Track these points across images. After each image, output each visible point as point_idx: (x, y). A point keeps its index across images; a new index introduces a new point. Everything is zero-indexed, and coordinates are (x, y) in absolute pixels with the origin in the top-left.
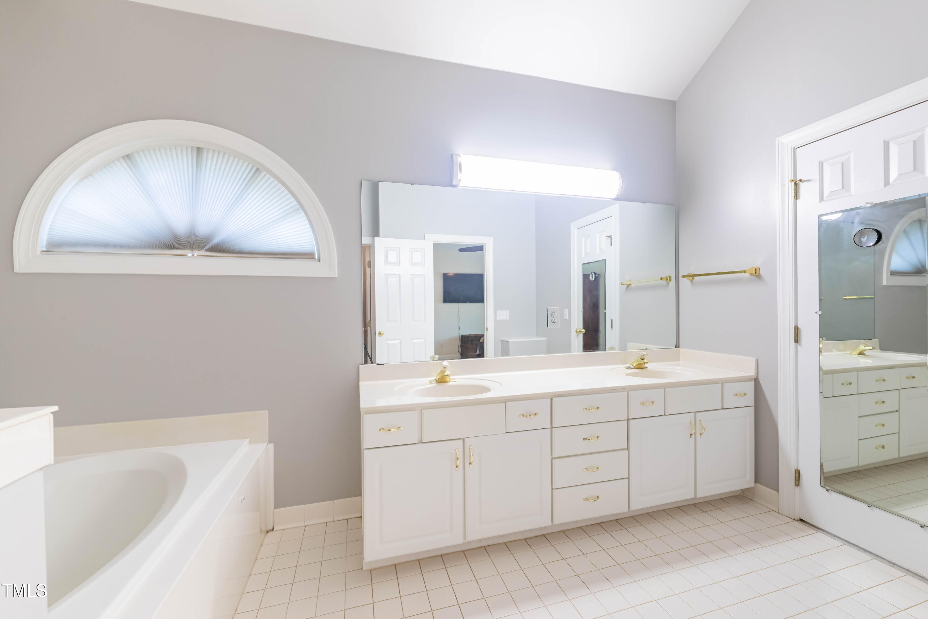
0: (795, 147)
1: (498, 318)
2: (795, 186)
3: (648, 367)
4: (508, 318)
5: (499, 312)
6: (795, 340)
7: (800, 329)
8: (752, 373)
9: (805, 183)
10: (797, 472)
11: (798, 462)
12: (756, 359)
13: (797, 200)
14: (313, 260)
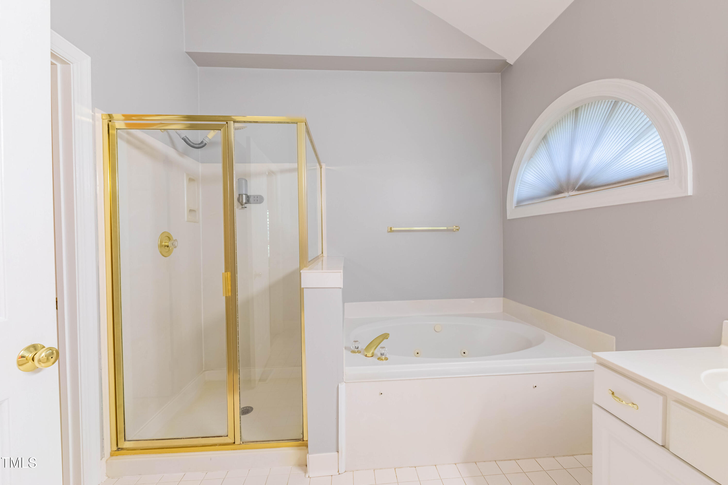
14: (667, 178)
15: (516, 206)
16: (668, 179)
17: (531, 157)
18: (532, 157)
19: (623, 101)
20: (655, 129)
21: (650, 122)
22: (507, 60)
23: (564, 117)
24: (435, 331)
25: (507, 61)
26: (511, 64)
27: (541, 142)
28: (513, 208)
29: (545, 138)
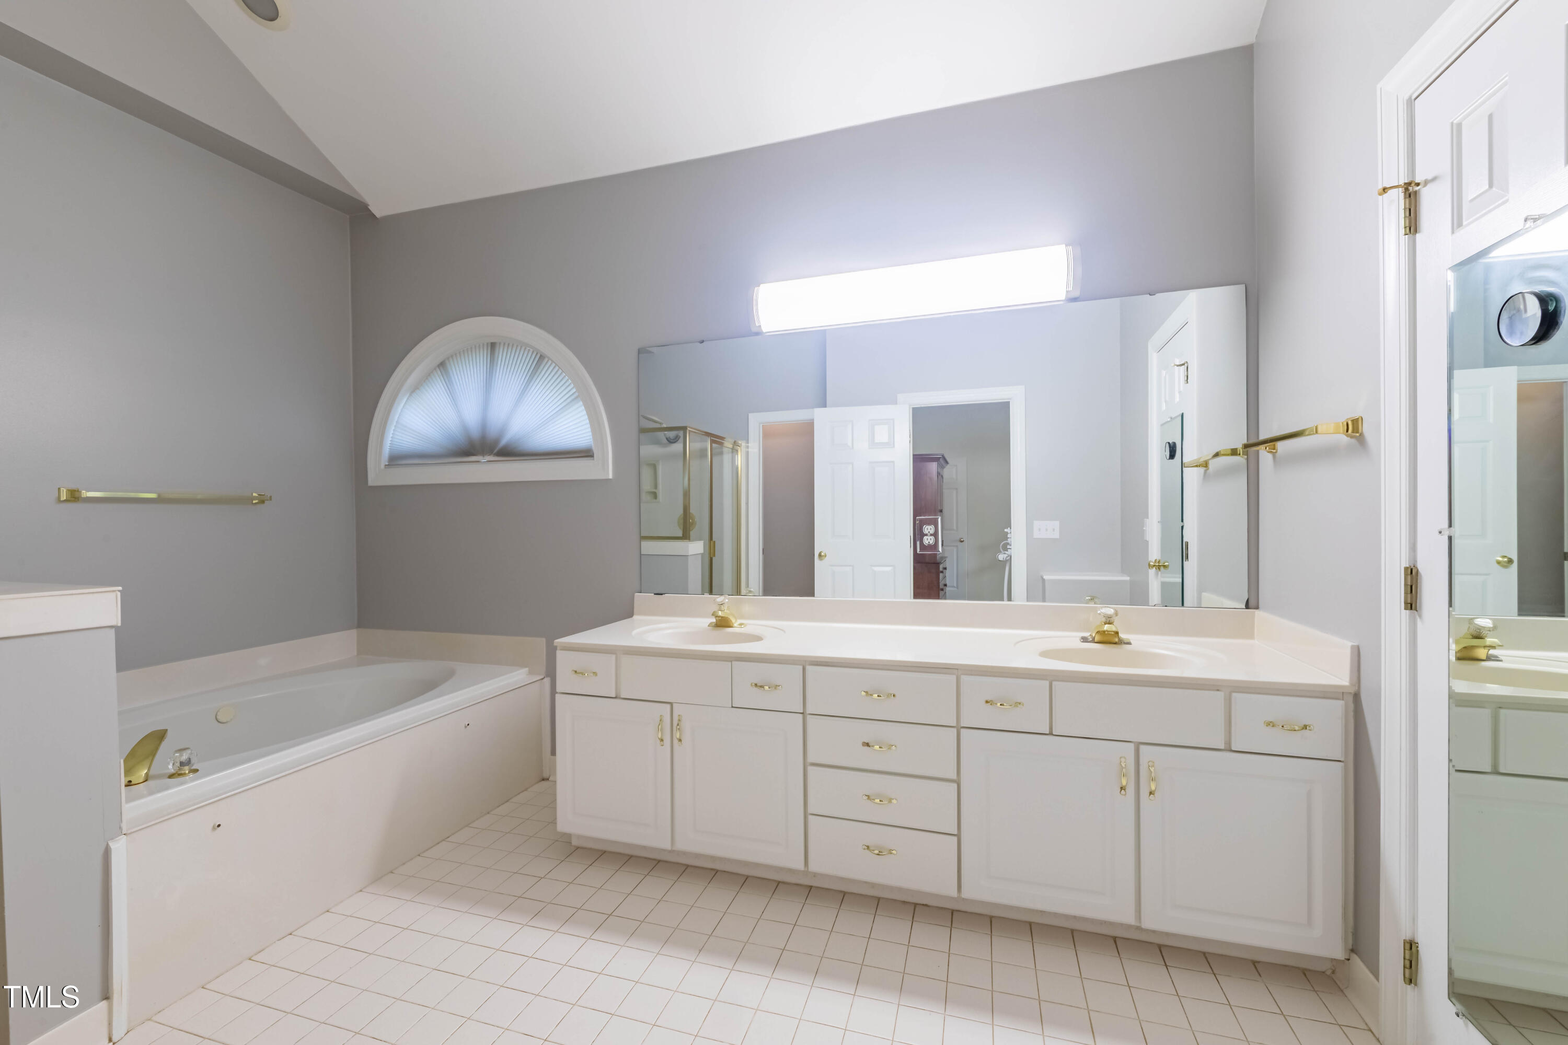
0: (1410, 97)
1: (1036, 535)
2: (1407, 200)
3: (1132, 642)
4: (1056, 535)
5: (1037, 524)
6: (1406, 603)
7: (1421, 576)
8: (1342, 678)
9: (1429, 186)
10: (1408, 946)
11: (1414, 919)
12: (1352, 647)
13: (1417, 235)
14: (592, 458)
15: (387, 464)
16: (594, 459)
17: (416, 389)
18: (418, 388)
19: (549, 359)
20: (581, 403)
21: (577, 394)
22: (369, 205)
23: (474, 346)
24: (219, 722)
25: (369, 207)
26: (374, 216)
27: (435, 369)
28: (382, 466)
29: (442, 365)
